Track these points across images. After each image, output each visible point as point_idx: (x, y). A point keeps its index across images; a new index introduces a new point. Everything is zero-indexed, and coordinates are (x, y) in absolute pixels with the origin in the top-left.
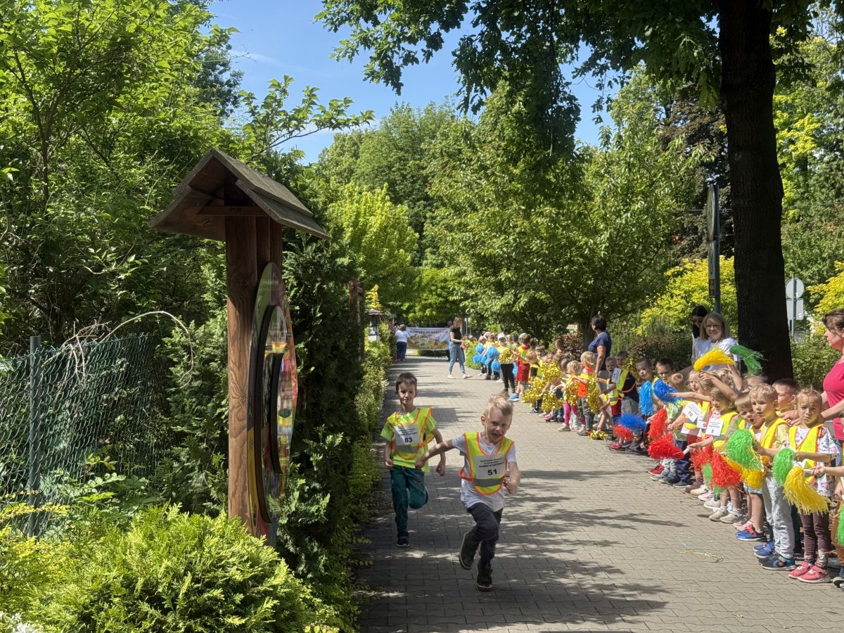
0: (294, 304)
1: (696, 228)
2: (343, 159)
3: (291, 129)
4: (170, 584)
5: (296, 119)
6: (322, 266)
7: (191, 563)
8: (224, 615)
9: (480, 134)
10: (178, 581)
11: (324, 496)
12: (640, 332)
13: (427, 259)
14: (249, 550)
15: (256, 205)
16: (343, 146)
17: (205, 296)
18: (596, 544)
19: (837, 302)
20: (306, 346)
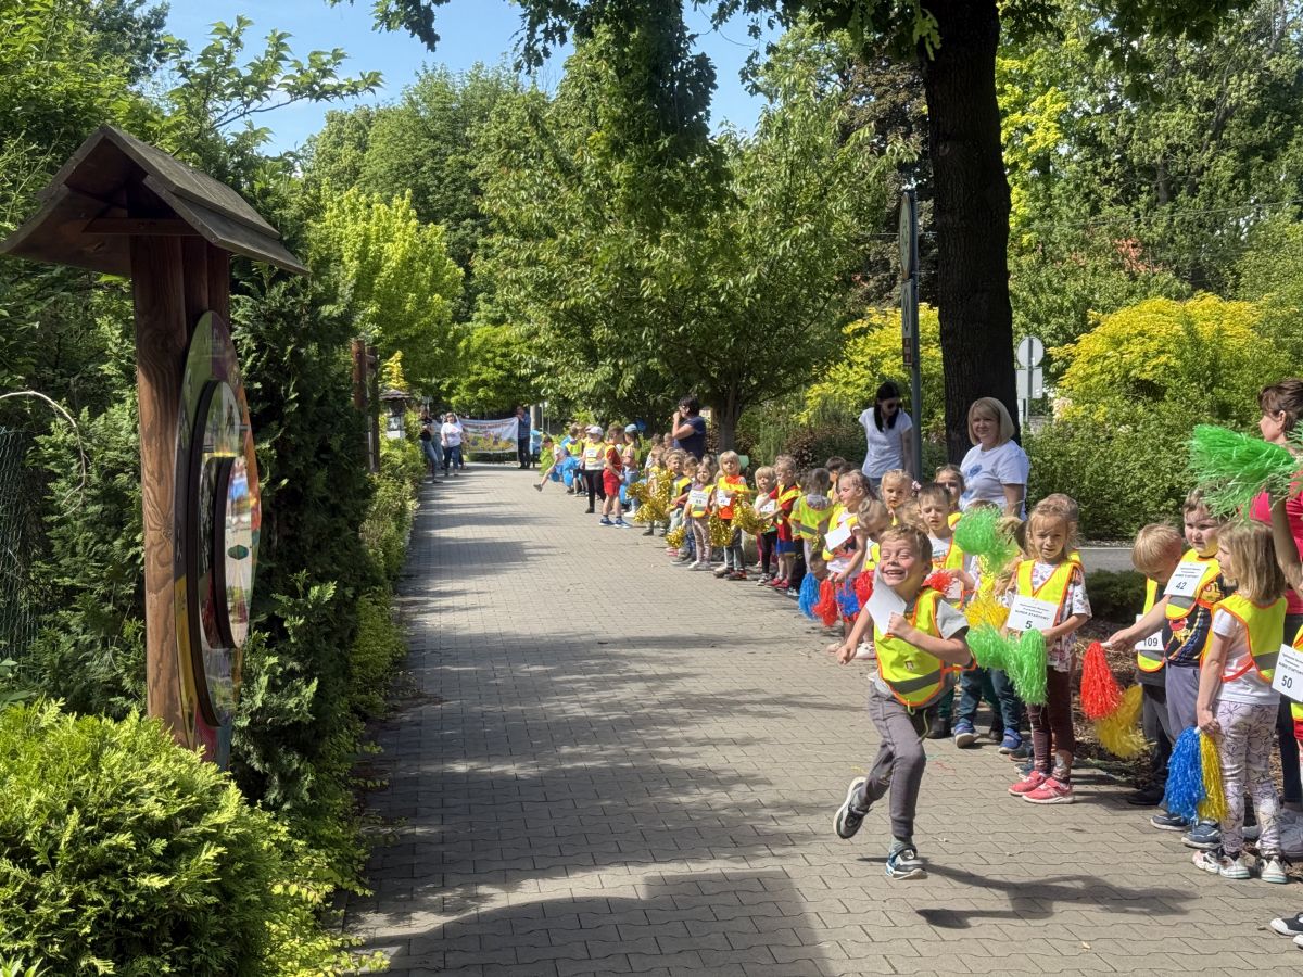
0: (252, 379)
1: (887, 262)
2: (342, 151)
3: (246, 99)
4: (45, 828)
5: (255, 83)
6: (297, 318)
7: (80, 794)
8: (135, 873)
9: (559, 114)
10: (58, 822)
11: (308, 683)
12: (804, 420)
13: (478, 310)
14: (176, 769)
15: (181, 218)
16: (340, 131)
17: (104, 367)
18: (735, 742)
19: (1090, 371)
20: (275, 445)
